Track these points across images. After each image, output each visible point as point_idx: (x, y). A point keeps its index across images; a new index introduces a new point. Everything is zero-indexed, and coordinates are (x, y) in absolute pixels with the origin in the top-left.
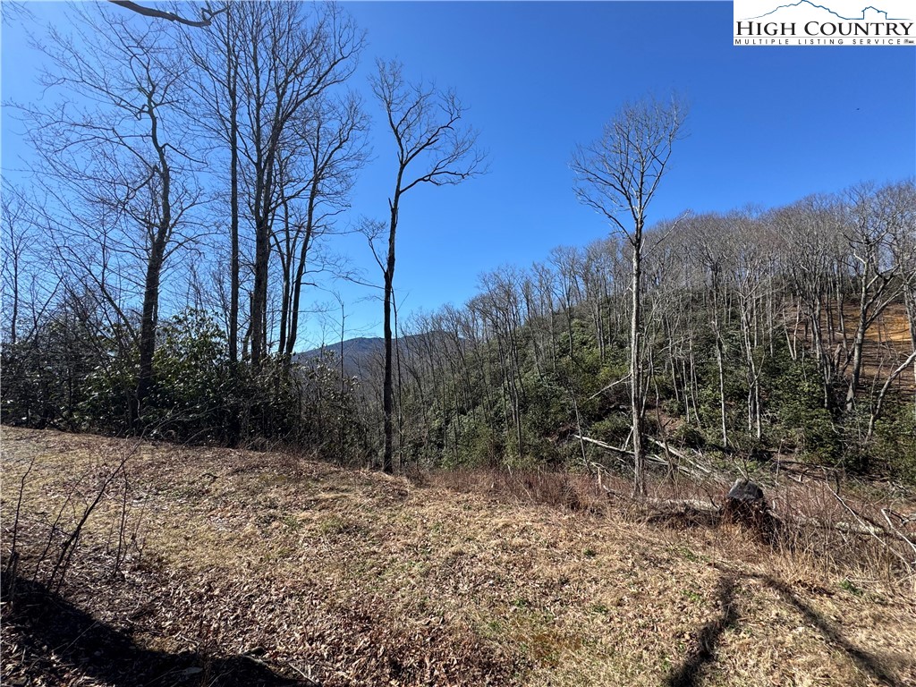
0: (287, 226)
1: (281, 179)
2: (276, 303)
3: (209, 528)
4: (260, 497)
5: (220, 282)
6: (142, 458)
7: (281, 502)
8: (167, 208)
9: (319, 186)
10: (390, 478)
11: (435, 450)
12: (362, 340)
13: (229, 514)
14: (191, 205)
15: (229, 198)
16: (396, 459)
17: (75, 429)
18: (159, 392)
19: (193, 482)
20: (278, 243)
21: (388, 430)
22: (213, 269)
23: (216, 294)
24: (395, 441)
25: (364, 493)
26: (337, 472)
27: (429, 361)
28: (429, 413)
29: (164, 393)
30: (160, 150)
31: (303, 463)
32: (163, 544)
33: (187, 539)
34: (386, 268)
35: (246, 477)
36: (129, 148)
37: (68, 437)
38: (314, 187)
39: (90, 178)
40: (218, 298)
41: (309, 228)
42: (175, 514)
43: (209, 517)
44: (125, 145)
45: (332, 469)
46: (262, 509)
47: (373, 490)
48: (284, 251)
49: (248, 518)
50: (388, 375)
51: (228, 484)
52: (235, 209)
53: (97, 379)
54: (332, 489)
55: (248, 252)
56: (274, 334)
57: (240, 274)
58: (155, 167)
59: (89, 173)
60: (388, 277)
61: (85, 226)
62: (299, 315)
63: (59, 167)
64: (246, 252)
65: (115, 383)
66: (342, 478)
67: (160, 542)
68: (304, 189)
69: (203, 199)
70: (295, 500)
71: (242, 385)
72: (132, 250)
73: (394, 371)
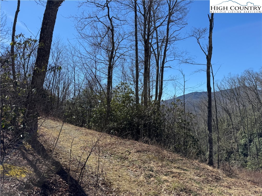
0: (157, 40)
1: (154, 19)
2: (154, 78)
3: (127, 174)
4: (146, 165)
5: (132, 71)
6: (107, 141)
7: (155, 169)
8: (113, 43)
9: (171, 18)
10: (210, 168)
11: (242, 157)
12: (196, 93)
13: (134, 170)
14: (122, 40)
15: (134, 34)
16: (215, 158)
17: (89, 128)
18: (113, 116)
19: (123, 153)
20: (154, 50)
21: (210, 141)
22: (130, 65)
23: (131, 76)
24: (215, 148)
25: (195, 173)
26: (182, 160)
27: (237, 104)
28: (238, 135)
29: (114, 116)
30: (110, 20)
31: (165, 152)
32: (112, 176)
33: (119, 177)
34: (207, 53)
35: (142, 154)
36: (101, 22)
37: (87, 130)
38: (169, 19)
39: (90, 37)
40: (132, 77)
41: (167, 39)
42: (116, 165)
43: (127, 169)
44: (100, 21)
45: (180, 158)
46: (147, 171)
47: (200, 173)
48: (156, 53)
49: (141, 173)
50: (210, 112)
51: (134, 156)
52: (136, 38)
53: (95, 110)
54: (178, 168)
55: (142, 56)
56: (153, 92)
57: (139, 67)
58: (109, 27)
59: (90, 35)
60: (209, 58)
61: (90, 55)
62: (164, 83)
63: (83, 35)
64: (141, 56)
65: (100, 112)
66: (184, 163)
67: (111, 176)
68: (164, 21)
69: (126, 36)
70: (161, 170)
71: (141, 114)
72: (104, 62)
73: (213, 110)
